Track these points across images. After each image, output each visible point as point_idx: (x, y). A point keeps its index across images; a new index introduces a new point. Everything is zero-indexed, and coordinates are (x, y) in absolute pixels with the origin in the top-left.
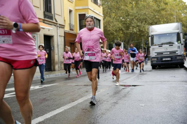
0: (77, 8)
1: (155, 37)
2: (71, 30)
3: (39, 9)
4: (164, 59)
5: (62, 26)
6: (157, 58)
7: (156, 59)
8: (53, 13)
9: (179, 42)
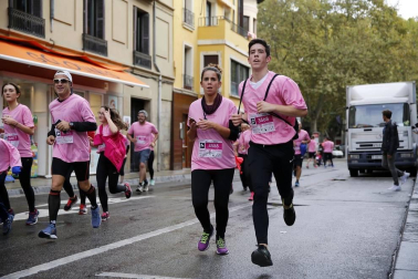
0: (201, 42)
1: (358, 110)
2: (186, 87)
3: (124, 46)
4: (374, 157)
5: (169, 81)
6: (360, 154)
7: (357, 157)
8: (151, 54)
9: (407, 122)
